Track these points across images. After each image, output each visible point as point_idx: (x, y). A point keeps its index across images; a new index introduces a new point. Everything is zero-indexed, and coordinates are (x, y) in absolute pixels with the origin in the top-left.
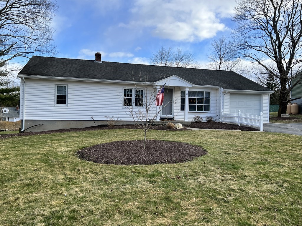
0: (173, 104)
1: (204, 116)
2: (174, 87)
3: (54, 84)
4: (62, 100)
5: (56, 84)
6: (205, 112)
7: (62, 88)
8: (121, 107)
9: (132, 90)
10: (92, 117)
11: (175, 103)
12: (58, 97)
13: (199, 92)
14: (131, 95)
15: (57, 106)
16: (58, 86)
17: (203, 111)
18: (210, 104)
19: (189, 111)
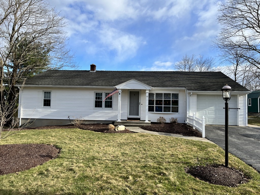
0: (139, 105)
1: (168, 117)
2: (141, 90)
3: (42, 90)
4: (47, 103)
5: (43, 91)
6: (172, 113)
7: (47, 94)
8: (93, 109)
9: (102, 93)
10: (69, 117)
11: (142, 104)
12: (45, 100)
13: (165, 94)
14: (101, 97)
15: (43, 108)
16: (45, 92)
17: (170, 112)
18: (178, 106)
19: (155, 112)
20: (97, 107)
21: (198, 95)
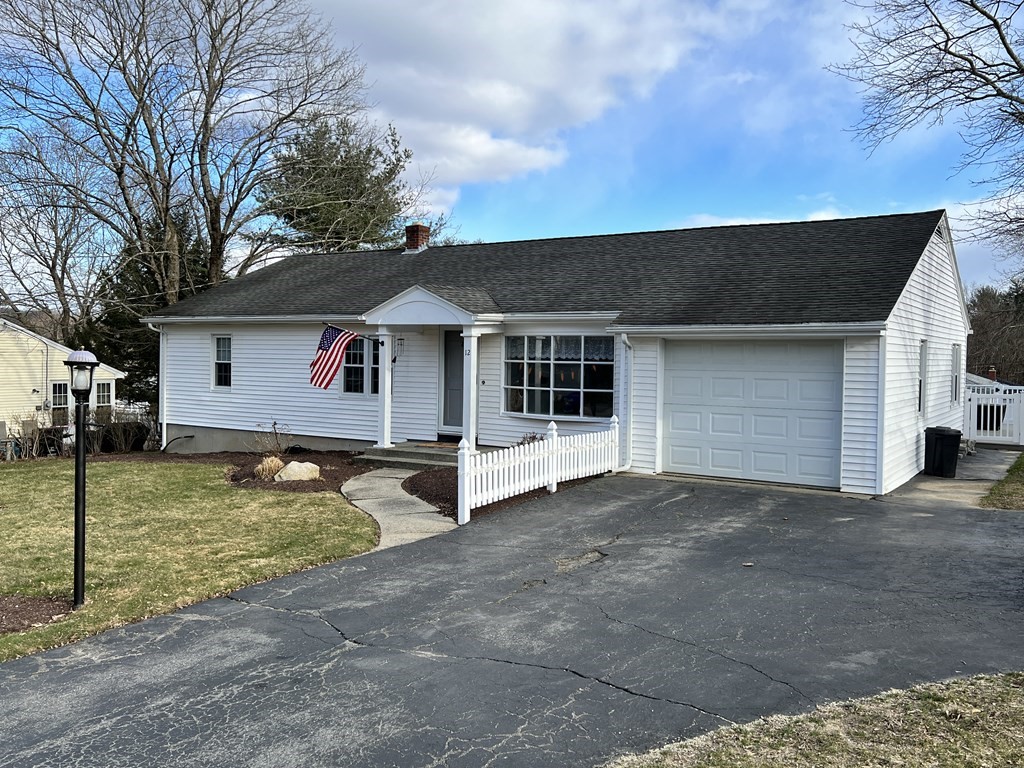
3: (210, 334)
5: (214, 336)
6: (586, 419)
7: (224, 345)
9: (363, 340)
10: (275, 424)
11: (483, 382)
12: (218, 368)
14: (362, 356)
15: (214, 392)
16: (218, 339)
17: (578, 414)
18: (612, 389)
19: (525, 414)
20: (350, 391)
21: (668, 344)
